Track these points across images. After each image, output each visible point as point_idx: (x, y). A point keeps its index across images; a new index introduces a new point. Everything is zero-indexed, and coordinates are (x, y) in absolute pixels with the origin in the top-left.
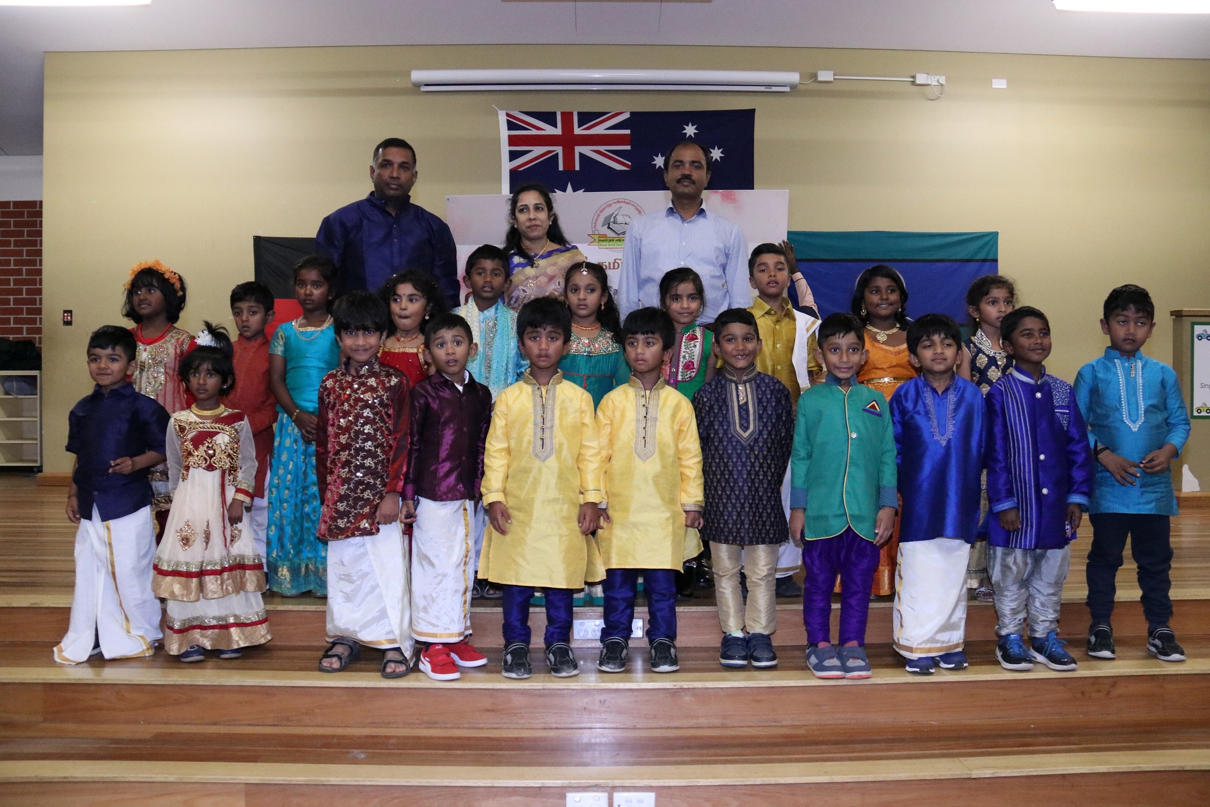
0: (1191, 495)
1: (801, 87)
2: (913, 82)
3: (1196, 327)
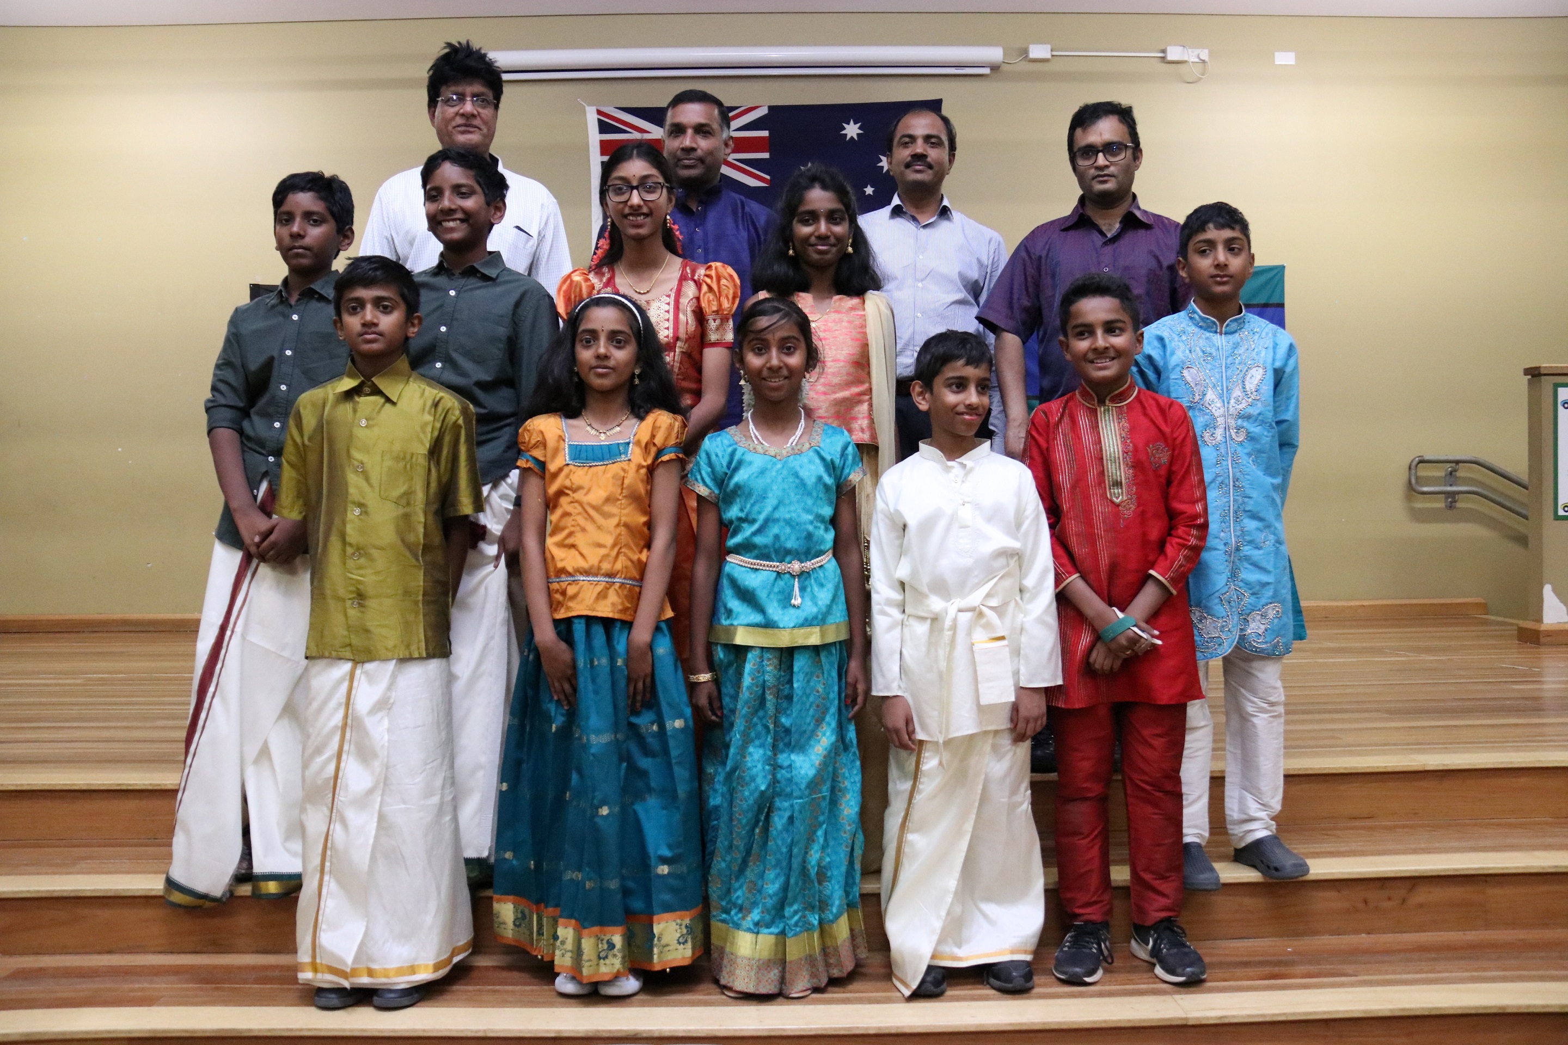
0: (1556, 628)
1: (1006, 67)
2: (1163, 58)
3: (1560, 390)
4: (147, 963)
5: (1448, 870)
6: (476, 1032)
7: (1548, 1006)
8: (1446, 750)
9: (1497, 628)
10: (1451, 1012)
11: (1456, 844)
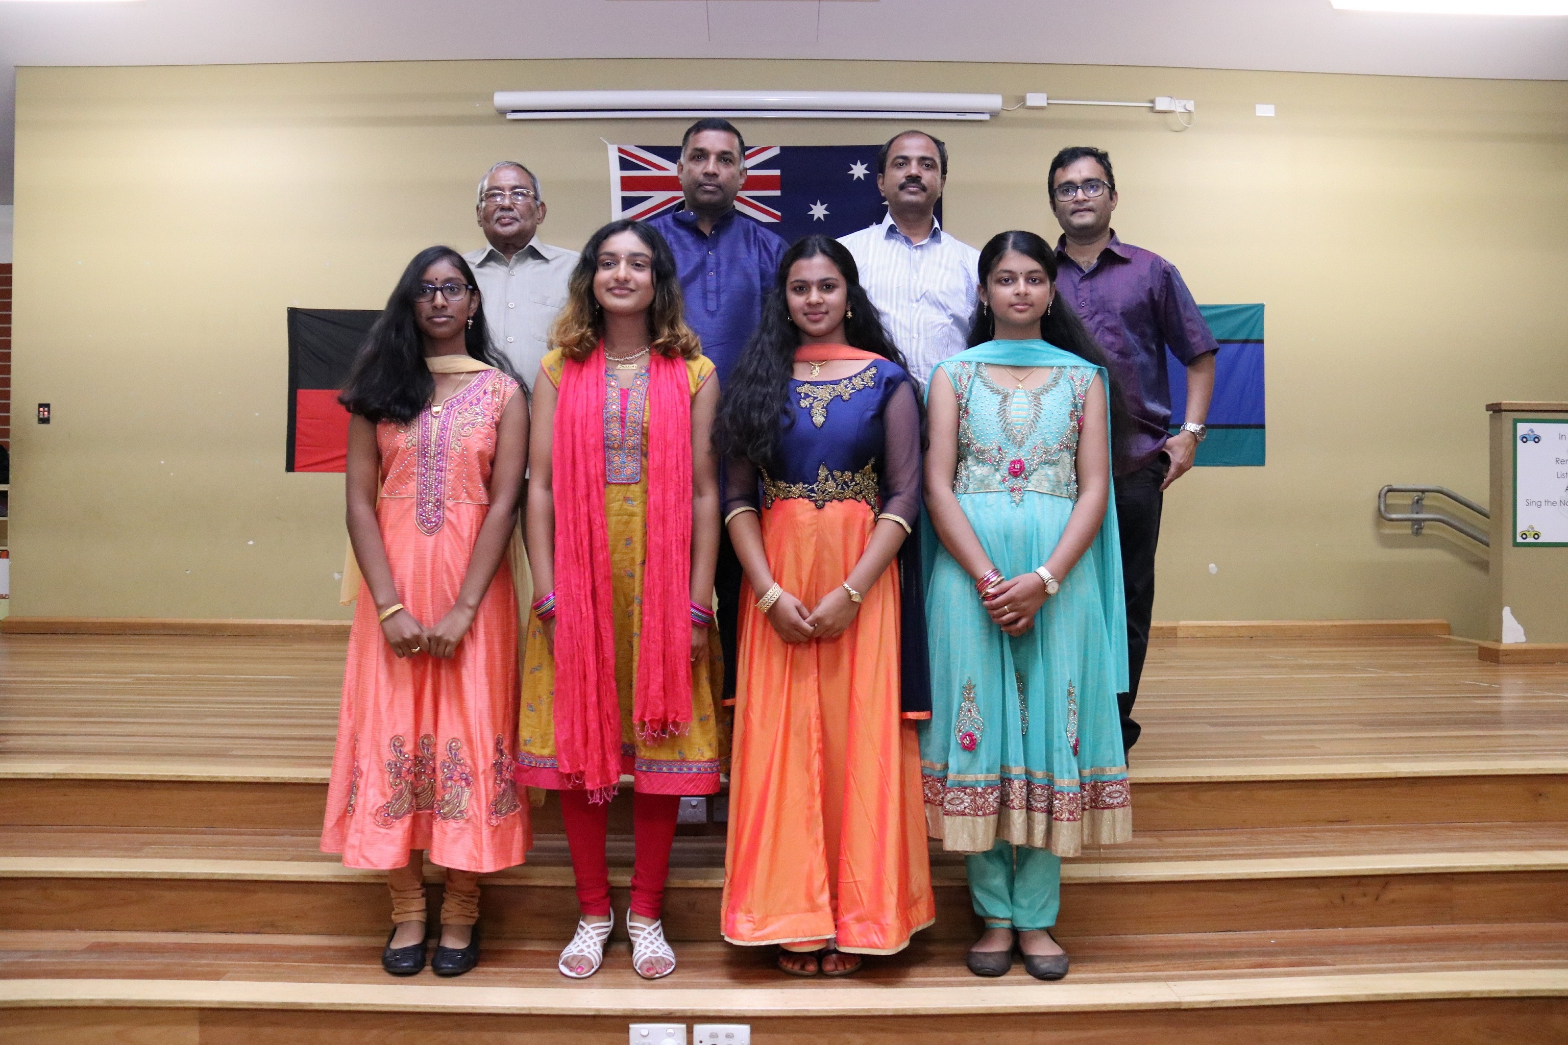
0: (1514, 647)
1: (1005, 114)
2: (1152, 108)
3: (1519, 425)
4: (211, 941)
5: (1419, 868)
6: (521, 1009)
7: (1508, 991)
8: (1416, 759)
9: (1460, 647)
10: (1421, 997)
11: (1425, 845)
